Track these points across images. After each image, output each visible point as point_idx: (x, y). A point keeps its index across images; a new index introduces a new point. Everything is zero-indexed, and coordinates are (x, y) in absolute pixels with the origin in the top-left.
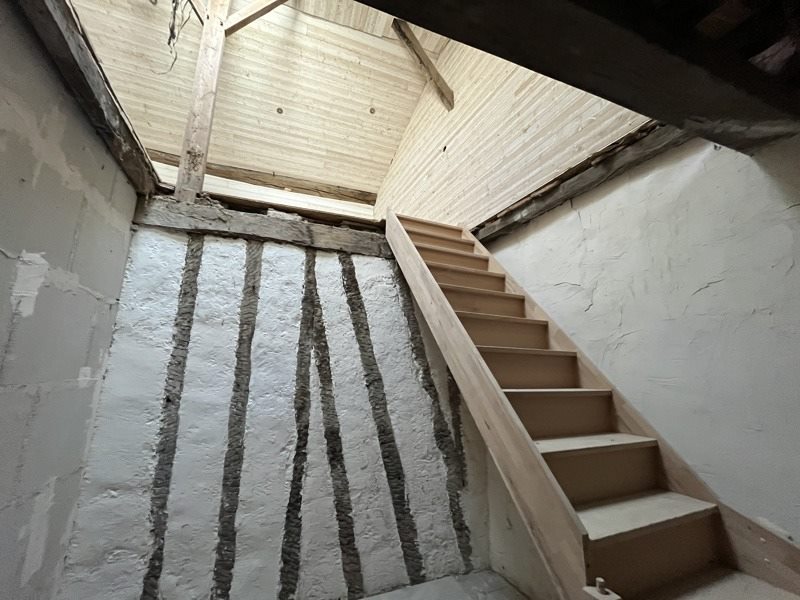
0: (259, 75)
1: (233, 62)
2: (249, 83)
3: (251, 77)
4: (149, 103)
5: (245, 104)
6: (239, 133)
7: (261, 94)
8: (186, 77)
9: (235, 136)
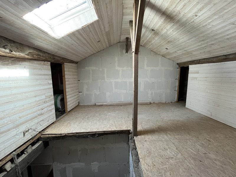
0: (200, 10)
1: (184, 19)
2: (201, 18)
3: (199, 15)
4: (185, 49)
5: (213, 26)
6: (228, 37)
7: (214, 14)
8: (182, 37)
9: (228, 39)
